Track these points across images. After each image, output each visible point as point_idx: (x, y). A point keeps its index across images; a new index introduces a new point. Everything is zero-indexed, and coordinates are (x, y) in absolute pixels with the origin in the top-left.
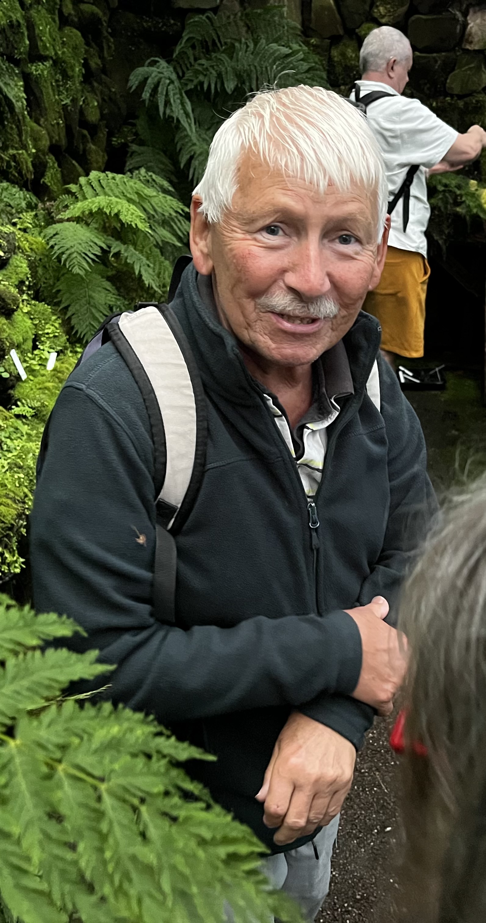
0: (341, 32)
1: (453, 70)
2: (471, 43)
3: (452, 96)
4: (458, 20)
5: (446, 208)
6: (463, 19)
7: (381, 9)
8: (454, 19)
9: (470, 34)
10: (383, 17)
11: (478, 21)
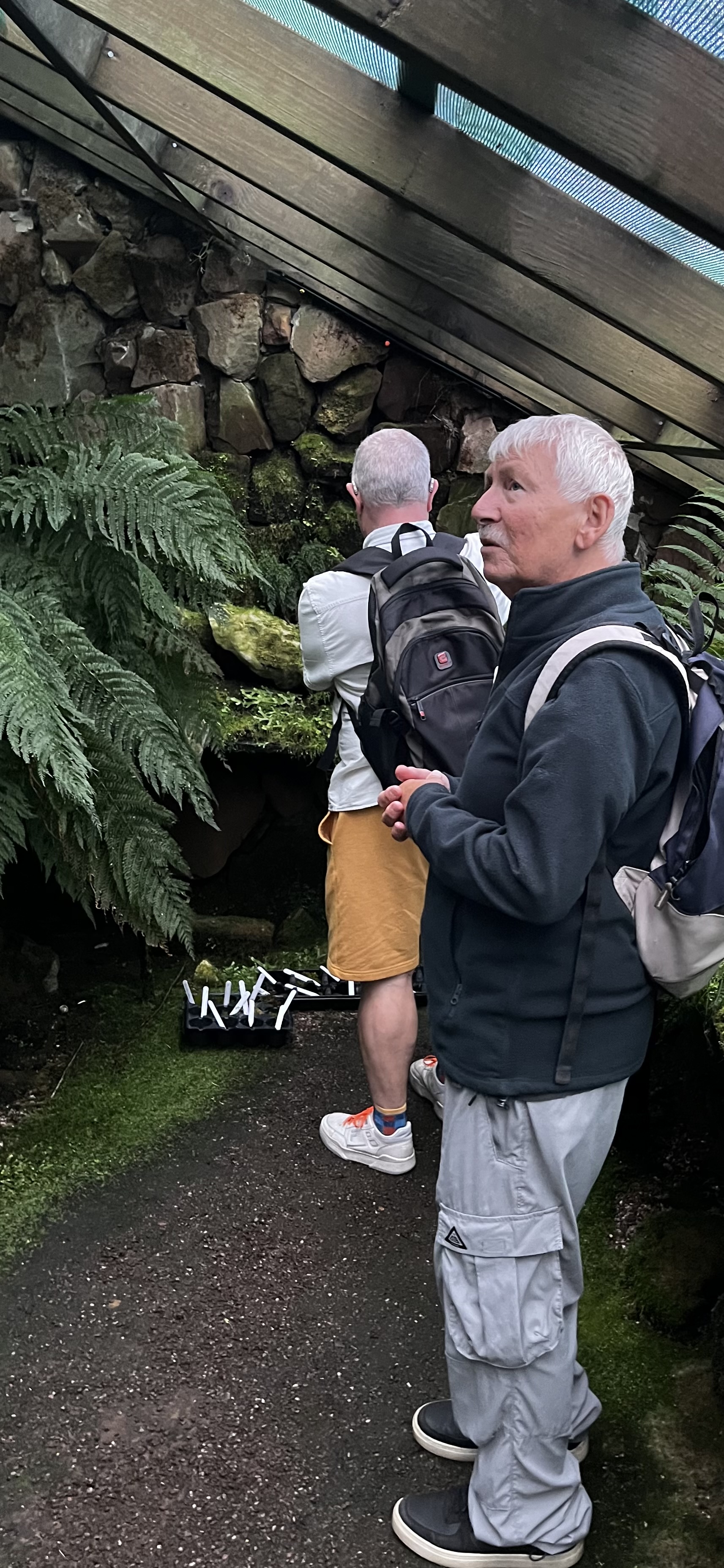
0: (269, 446)
1: (445, 502)
2: (470, 463)
4: (449, 431)
6: (455, 429)
7: (330, 413)
8: (443, 429)
9: (467, 452)
10: (333, 424)
11: (479, 433)
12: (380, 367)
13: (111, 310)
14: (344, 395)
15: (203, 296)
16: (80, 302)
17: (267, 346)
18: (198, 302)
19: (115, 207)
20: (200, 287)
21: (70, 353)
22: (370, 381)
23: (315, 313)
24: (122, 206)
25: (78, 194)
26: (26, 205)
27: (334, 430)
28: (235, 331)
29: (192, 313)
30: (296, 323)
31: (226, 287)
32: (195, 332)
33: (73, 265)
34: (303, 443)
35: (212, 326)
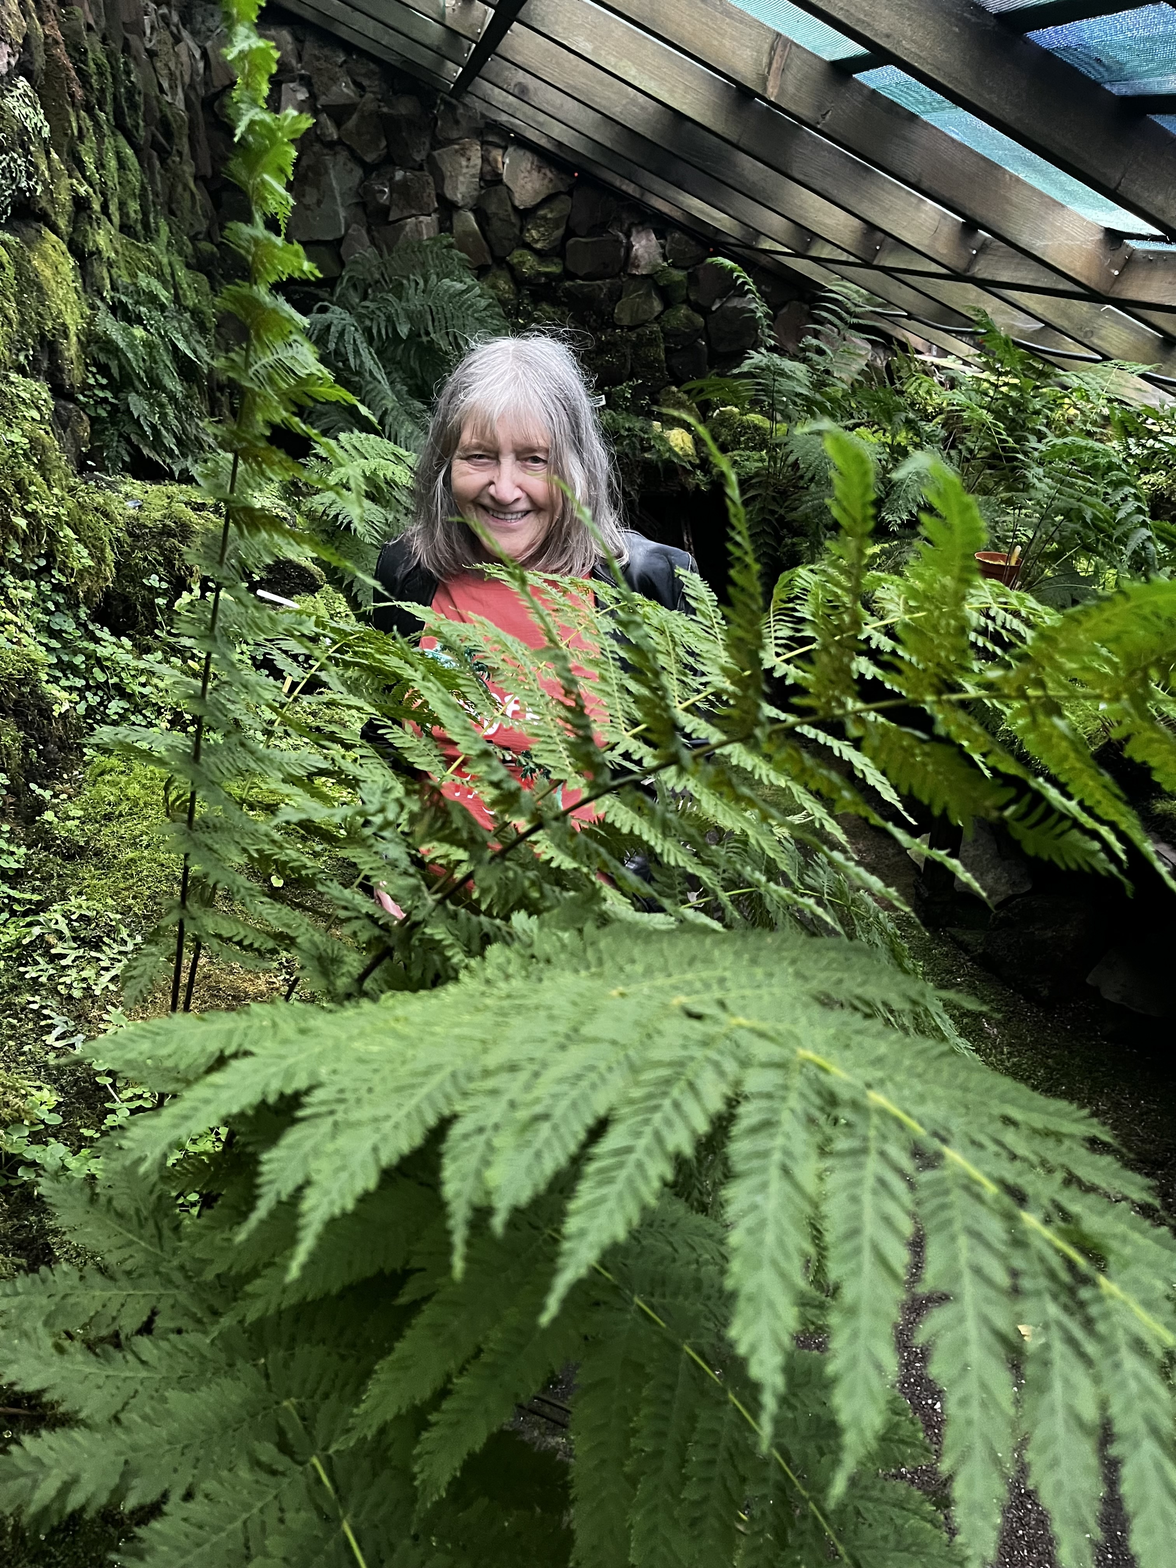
0: (490, 262)
1: (620, 298)
2: (638, 267)
3: (622, 328)
4: (622, 242)
5: (634, 455)
6: (626, 240)
7: (534, 232)
8: (618, 241)
9: (636, 257)
10: (537, 241)
11: (644, 242)
12: (570, 193)
13: (369, 158)
14: (544, 218)
15: (438, 143)
16: (345, 153)
17: (486, 181)
18: (433, 148)
19: (369, 75)
20: (434, 136)
21: (342, 195)
22: (562, 206)
23: (521, 152)
24: (374, 73)
25: (341, 66)
26: (302, 78)
27: (538, 246)
28: (465, 170)
29: (429, 156)
30: (507, 161)
31: (455, 135)
32: (432, 173)
33: (338, 125)
34: (515, 257)
35: (447, 168)
